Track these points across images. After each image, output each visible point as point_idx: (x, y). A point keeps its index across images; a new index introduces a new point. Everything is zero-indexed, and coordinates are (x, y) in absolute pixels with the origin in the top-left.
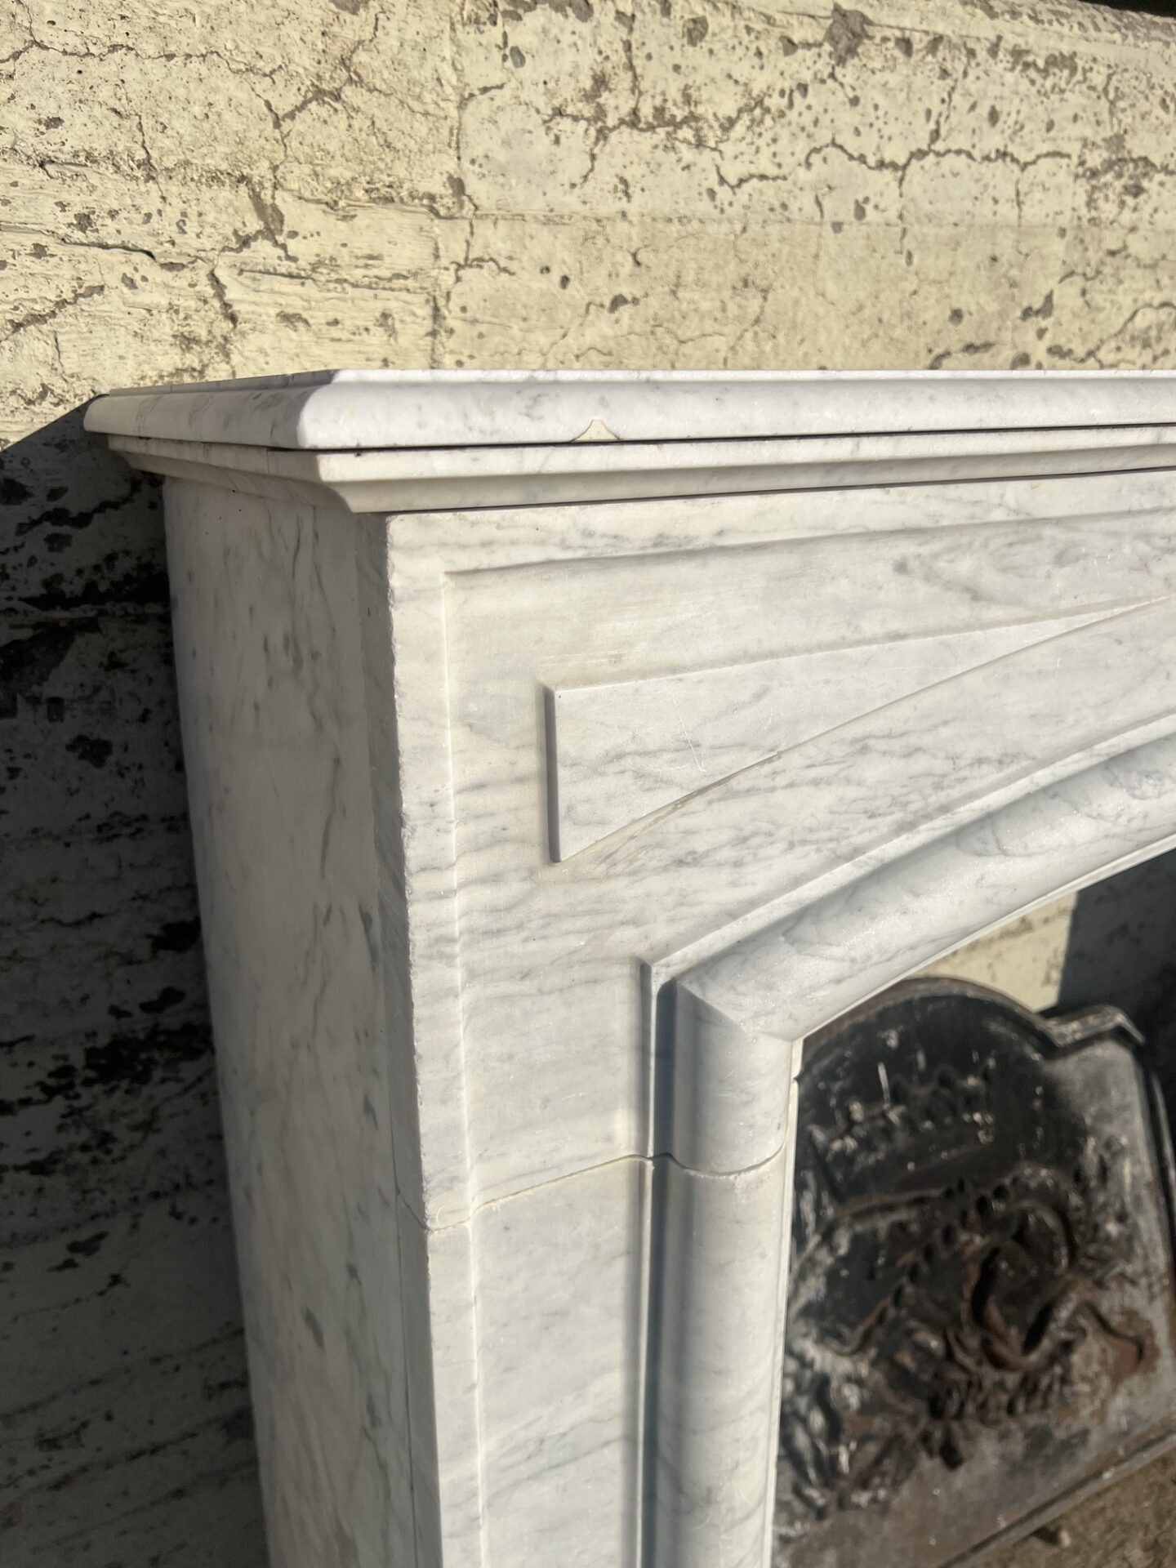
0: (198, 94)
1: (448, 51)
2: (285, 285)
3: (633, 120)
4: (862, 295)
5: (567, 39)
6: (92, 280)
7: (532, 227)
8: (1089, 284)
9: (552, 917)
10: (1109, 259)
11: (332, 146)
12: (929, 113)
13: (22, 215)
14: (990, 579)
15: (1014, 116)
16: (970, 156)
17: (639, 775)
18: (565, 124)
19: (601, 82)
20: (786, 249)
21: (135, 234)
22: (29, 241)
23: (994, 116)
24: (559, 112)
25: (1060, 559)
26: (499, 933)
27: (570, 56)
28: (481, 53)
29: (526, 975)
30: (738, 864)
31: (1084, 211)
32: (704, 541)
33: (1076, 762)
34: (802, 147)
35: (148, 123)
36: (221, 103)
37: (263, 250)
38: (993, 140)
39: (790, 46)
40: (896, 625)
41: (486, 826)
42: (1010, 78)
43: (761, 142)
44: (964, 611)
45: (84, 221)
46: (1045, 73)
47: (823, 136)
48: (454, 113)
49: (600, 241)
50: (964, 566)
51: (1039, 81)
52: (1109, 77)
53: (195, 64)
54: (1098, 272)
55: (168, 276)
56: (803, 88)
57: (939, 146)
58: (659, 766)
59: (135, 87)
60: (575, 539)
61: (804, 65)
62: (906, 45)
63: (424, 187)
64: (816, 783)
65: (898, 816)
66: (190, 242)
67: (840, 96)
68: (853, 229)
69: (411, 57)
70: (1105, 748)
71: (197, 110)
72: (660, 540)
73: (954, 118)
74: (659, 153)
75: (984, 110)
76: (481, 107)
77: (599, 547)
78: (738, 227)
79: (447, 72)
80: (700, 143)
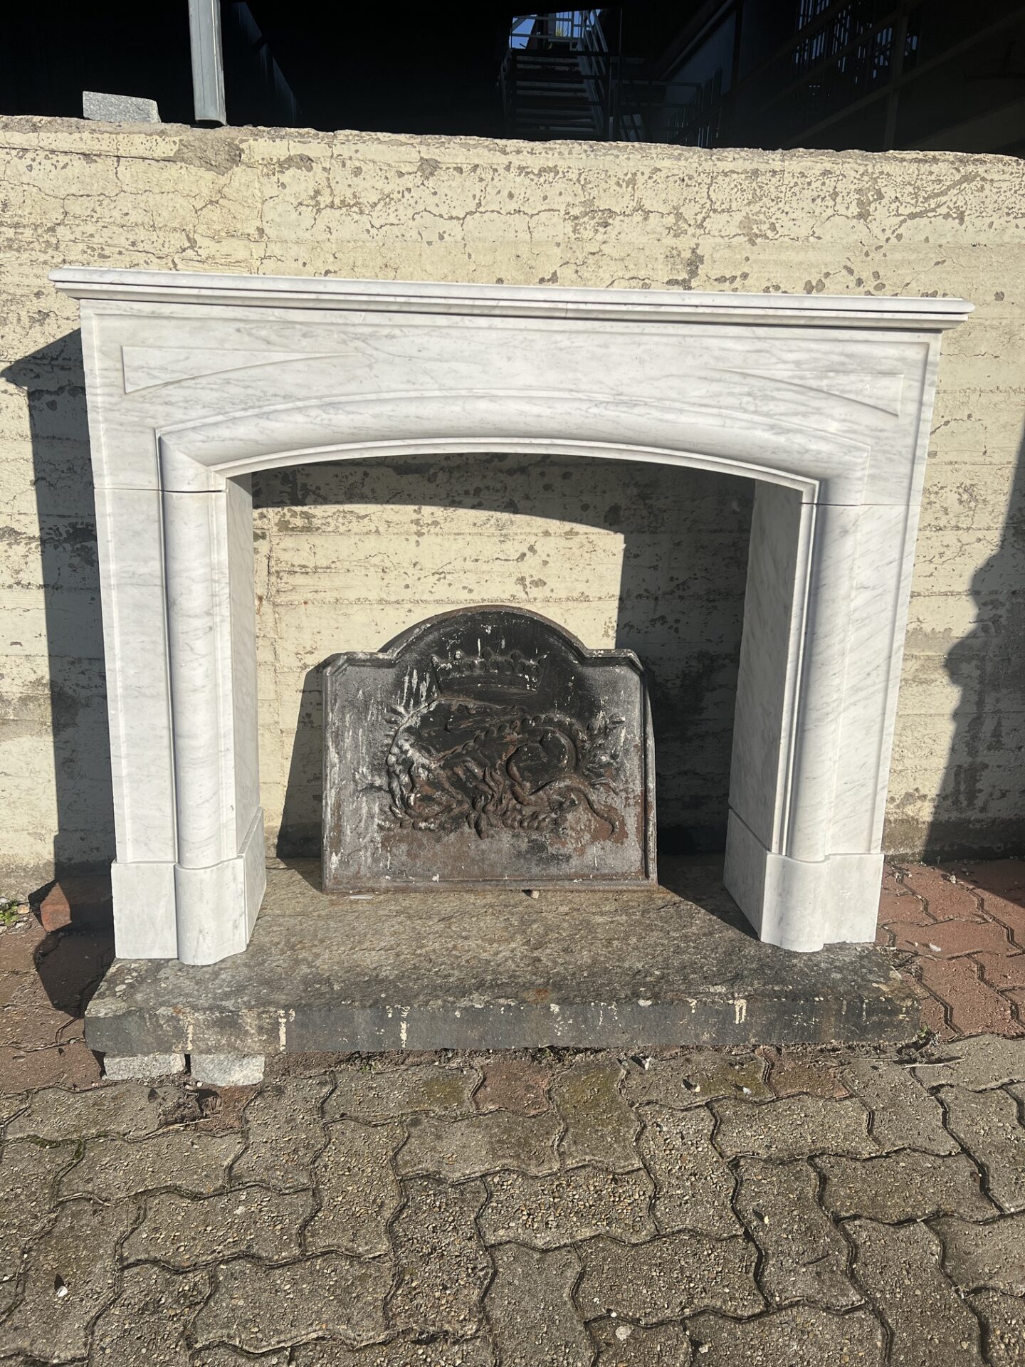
0: (171, 204)
1: (257, 185)
2: (197, 264)
3: (332, 206)
4: (446, 271)
5: (303, 178)
6: (135, 262)
7: (290, 245)
8: (579, 268)
9: (128, 410)
10: (590, 256)
11: (215, 219)
12: (474, 196)
13: (116, 242)
14: (273, 338)
15: (523, 195)
16: (499, 213)
17: (148, 374)
18: (303, 208)
19: (317, 192)
20: (404, 253)
21: (148, 247)
22: (117, 250)
23: (511, 196)
24: (301, 204)
25: (304, 335)
26: (113, 410)
27: (304, 185)
28: (269, 186)
29: (121, 425)
30: (186, 408)
31: (571, 234)
32: (166, 315)
33: (313, 402)
34: (410, 212)
35: (155, 213)
36: (178, 206)
37: (190, 253)
38: (512, 206)
39: (401, 174)
40: (236, 347)
41: (108, 381)
42: (518, 179)
43: (390, 211)
44: (264, 346)
45: (133, 244)
46: (539, 175)
47: (420, 207)
48: (260, 206)
49: (319, 250)
50: (263, 333)
51: (536, 179)
52: (580, 174)
53: (170, 195)
54: (584, 263)
55: (159, 260)
56: (409, 190)
57: (482, 209)
58: (156, 373)
59: (151, 203)
60: (128, 309)
61: (408, 181)
62: (460, 170)
63: (247, 231)
64: (212, 389)
65: (244, 406)
66: (166, 250)
67: (427, 191)
68: (437, 243)
69: (243, 188)
70: (327, 400)
71: (170, 209)
72: (153, 312)
73: (488, 198)
74: (343, 216)
75: (505, 193)
76: (271, 203)
77: (135, 312)
78: (381, 244)
79: (257, 193)
80: (361, 213)
